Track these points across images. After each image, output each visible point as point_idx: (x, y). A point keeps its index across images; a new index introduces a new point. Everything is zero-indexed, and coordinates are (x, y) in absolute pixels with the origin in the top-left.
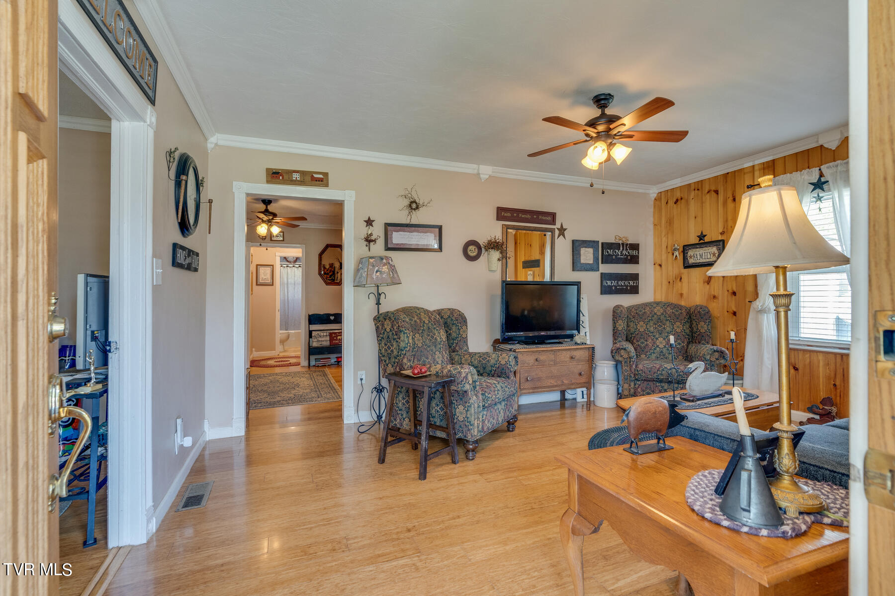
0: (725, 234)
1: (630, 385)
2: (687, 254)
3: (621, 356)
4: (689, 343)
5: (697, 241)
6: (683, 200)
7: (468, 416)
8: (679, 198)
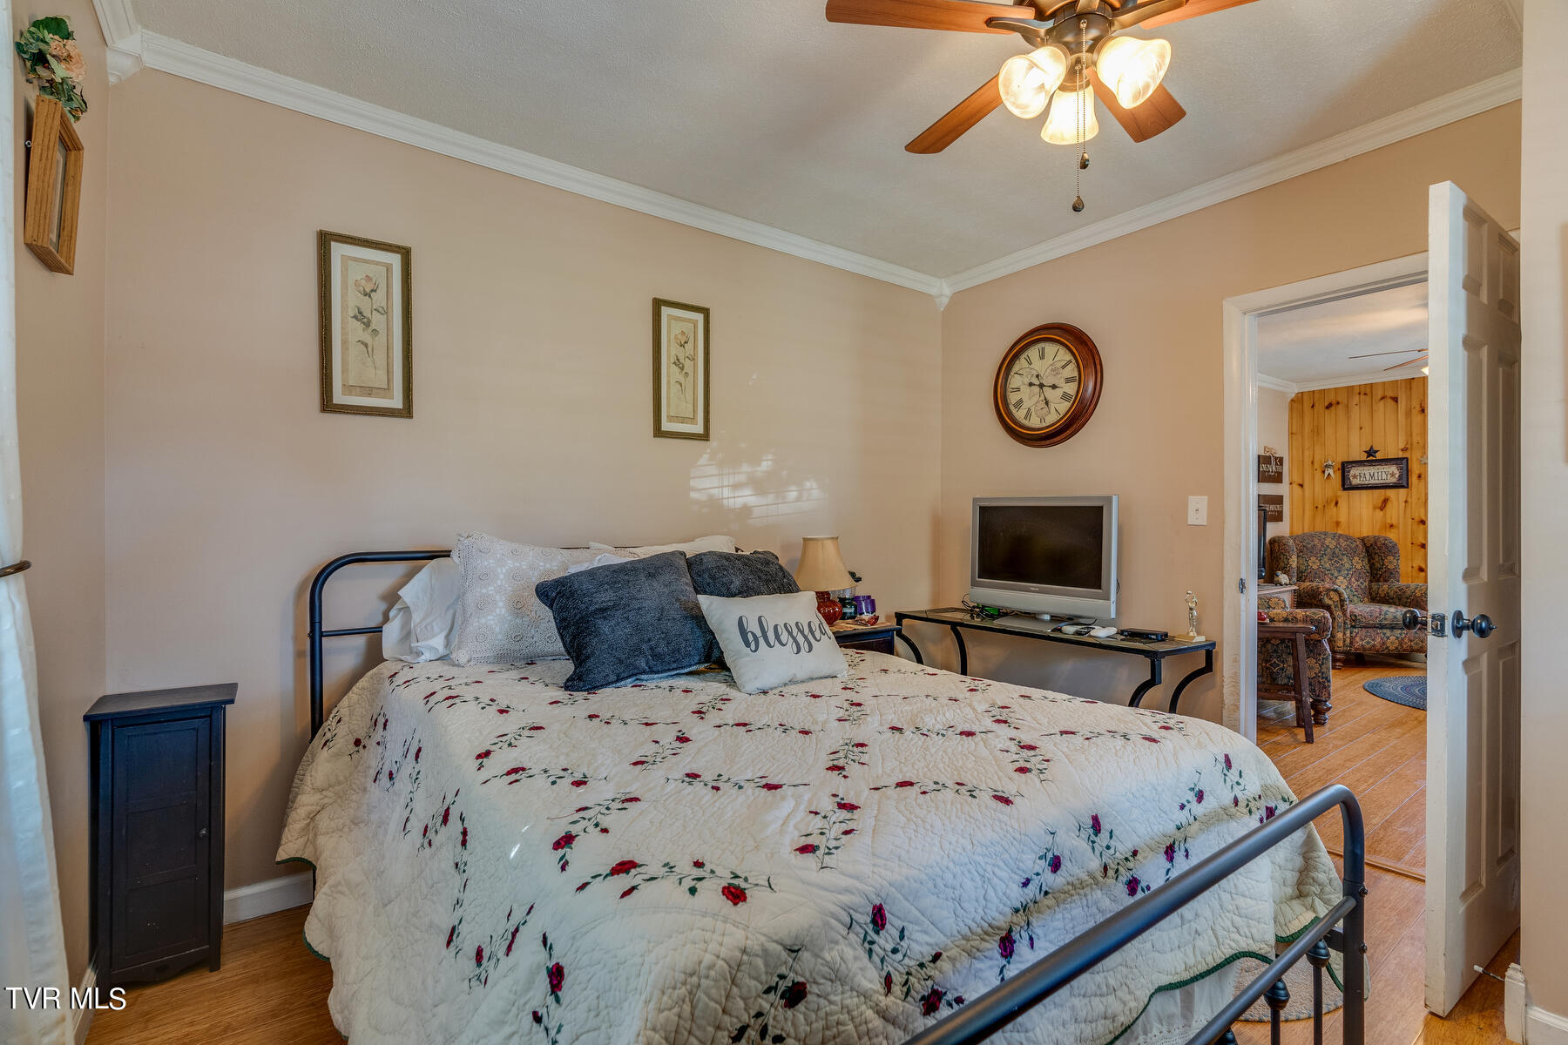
0: (1409, 451)
1: (1344, 634)
2: (1349, 472)
3: (1330, 599)
4: (1371, 581)
5: (1364, 457)
6: (1340, 406)
7: (1325, 670)
8: (1334, 402)
